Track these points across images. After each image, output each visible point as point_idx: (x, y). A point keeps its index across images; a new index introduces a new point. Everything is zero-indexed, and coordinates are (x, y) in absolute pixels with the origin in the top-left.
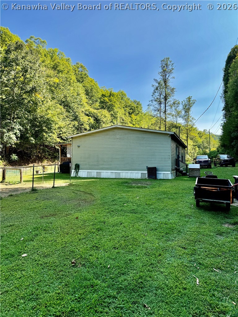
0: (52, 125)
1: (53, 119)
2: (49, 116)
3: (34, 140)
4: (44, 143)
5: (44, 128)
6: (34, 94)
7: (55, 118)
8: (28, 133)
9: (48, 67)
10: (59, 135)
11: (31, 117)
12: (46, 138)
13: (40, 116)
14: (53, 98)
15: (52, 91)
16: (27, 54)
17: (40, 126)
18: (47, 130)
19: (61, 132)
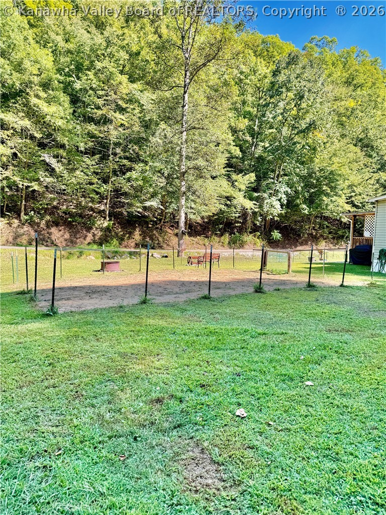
0: (339, 183)
1: (340, 172)
2: (334, 168)
3: (307, 208)
4: (323, 213)
5: (325, 188)
6: (311, 134)
7: (345, 171)
8: (298, 198)
9: (337, 84)
10: (350, 199)
11: (305, 172)
12: (327, 204)
13: (319, 168)
14: (343, 135)
15: (342, 124)
16: (304, 68)
17: (319, 185)
18: (329, 191)
19: (353, 194)
